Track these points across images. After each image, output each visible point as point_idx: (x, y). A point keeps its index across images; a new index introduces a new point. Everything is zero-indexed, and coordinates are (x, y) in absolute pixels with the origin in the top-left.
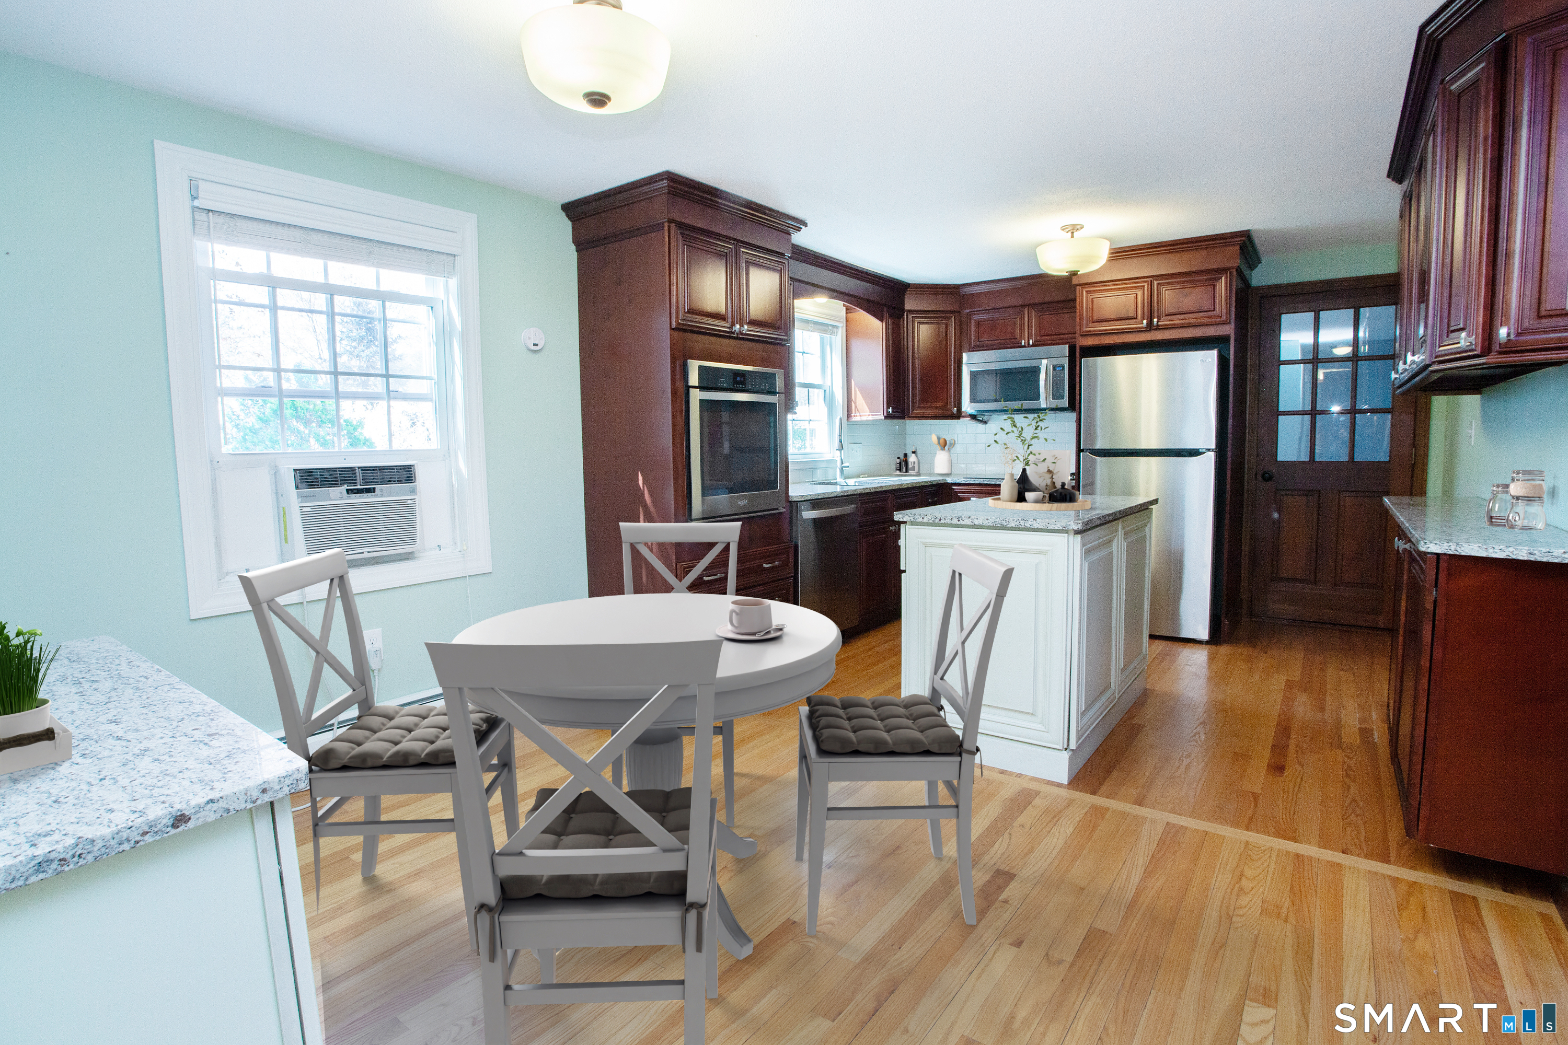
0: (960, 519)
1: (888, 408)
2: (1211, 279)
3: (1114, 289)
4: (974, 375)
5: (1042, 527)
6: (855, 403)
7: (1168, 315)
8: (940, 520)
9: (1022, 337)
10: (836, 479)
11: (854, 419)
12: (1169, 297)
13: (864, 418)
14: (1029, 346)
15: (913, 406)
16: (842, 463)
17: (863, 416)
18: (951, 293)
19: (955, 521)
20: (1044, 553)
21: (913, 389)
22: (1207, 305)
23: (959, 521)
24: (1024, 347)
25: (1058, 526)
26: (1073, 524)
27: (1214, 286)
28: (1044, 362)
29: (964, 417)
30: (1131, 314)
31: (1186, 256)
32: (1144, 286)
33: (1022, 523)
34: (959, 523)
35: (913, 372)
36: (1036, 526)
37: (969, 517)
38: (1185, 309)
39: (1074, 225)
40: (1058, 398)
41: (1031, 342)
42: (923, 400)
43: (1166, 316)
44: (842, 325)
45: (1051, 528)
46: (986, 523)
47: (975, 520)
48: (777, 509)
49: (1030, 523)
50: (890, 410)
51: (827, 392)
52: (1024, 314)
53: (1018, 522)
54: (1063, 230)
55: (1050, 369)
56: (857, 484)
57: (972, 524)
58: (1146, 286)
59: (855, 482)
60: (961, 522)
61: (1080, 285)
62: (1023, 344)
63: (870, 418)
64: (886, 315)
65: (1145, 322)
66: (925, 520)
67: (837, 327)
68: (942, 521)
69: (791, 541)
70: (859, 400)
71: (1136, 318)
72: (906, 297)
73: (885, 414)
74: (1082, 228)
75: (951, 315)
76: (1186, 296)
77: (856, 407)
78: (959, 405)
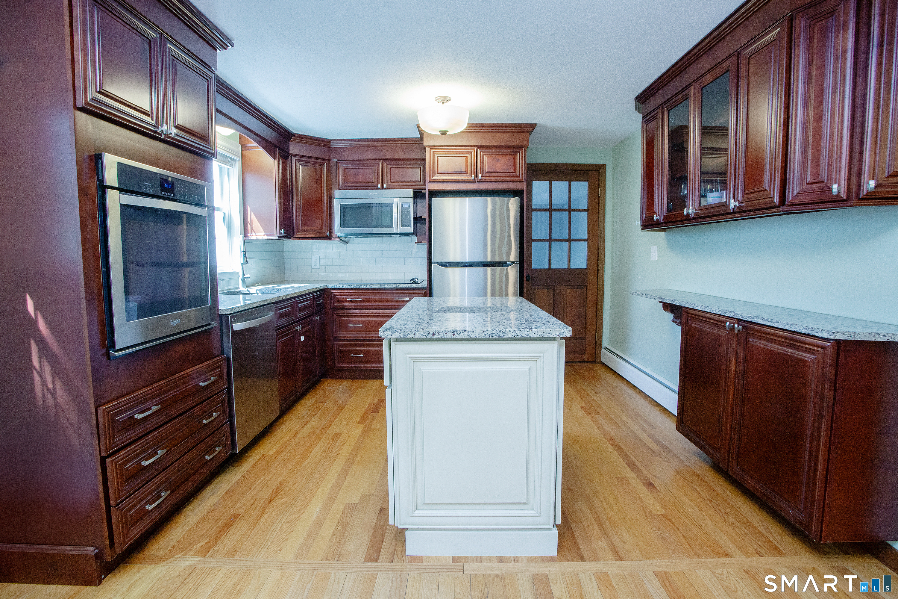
0: (455, 333)
1: (281, 229)
2: (513, 152)
3: (453, 152)
4: (344, 208)
5: (538, 336)
6: (251, 225)
7: (488, 173)
8: (434, 334)
9: (378, 182)
10: (238, 288)
11: (250, 238)
12: (487, 162)
13: (260, 238)
14: (383, 188)
15: (297, 229)
16: (244, 275)
17: (258, 235)
18: (325, 146)
19: (450, 335)
20: (535, 359)
21: (297, 214)
22: (511, 169)
23: (454, 335)
24: (380, 189)
25: (553, 334)
26: (566, 331)
27: (515, 157)
28: (396, 200)
29: (334, 238)
30: (464, 170)
31: (498, 135)
32: (472, 152)
33: (519, 333)
34: (454, 337)
35: (297, 201)
36: (532, 335)
37: (465, 331)
38: (498, 170)
39: (445, 97)
40: (406, 226)
41: (385, 187)
42: (305, 224)
43: (486, 173)
44: (238, 159)
45: (546, 336)
46: (483, 335)
47: (471, 333)
48: (209, 324)
49: (526, 333)
50: (282, 231)
51: (226, 214)
52: (379, 165)
53: (514, 333)
54: (436, 100)
55: (399, 205)
56: (258, 292)
57: (467, 337)
58: (473, 153)
59: (257, 290)
60: (457, 336)
61: (429, 146)
62: (379, 187)
63: (265, 237)
64: (278, 155)
65: (473, 176)
66: (417, 336)
67: (234, 160)
68: (436, 336)
69: (223, 353)
70: (254, 222)
71: (467, 173)
72: (291, 143)
73: (278, 235)
74: (450, 100)
75: (324, 162)
76: (498, 161)
77: (252, 228)
78: (331, 230)
